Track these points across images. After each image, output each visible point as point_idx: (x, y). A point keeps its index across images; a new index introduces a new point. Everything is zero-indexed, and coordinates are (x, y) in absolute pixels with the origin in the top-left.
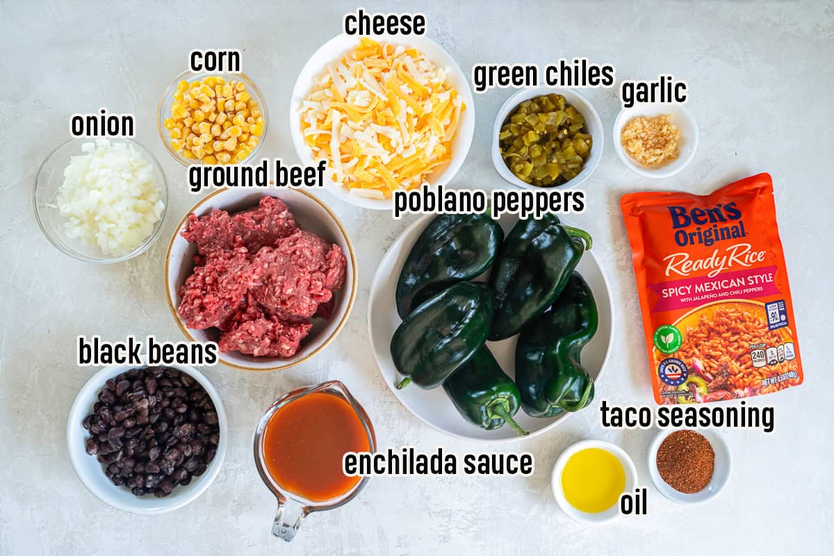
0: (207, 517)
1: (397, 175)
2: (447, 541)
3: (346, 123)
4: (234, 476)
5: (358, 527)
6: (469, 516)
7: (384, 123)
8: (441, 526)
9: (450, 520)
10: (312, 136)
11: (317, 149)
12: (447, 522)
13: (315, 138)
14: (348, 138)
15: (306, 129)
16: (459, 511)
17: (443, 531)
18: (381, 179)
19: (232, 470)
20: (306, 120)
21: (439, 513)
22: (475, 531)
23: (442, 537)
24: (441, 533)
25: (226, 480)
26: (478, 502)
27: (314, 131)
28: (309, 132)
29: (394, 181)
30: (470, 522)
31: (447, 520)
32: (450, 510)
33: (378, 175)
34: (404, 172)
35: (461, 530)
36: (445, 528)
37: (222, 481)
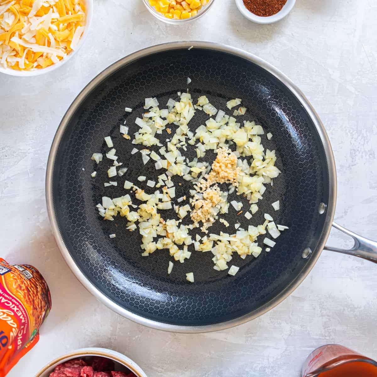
0: (355, 330)
1: (70, 13)
2: (374, 152)
3: (23, 35)
4: (326, 310)
5: (363, 218)
6: (355, 136)
7: (30, 8)
8: (362, 157)
9: (358, 150)
10: (25, 63)
11: (35, 64)
12: (359, 152)
13: (27, 62)
14: (33, 37)
15: (20, 66)
16: (351, 143)
17: (366, 156)
18: (69, 25)
19: (321, 311)
20: (13, 64)
21: (353, 158)
22: (366, 131)
23: (371, 156)
24: (368, 157)
25: (328, 316)
26: (345, 129)
27: (22, 61)
28: (22, 66)
29: (74, 16)
30: (360, 135)
31: (357, 153)
32: (351, 150)
33: (66, 24)
34: (69, 7)
35: (366, 143)
36: (364, 154)
37: (329, 319)
